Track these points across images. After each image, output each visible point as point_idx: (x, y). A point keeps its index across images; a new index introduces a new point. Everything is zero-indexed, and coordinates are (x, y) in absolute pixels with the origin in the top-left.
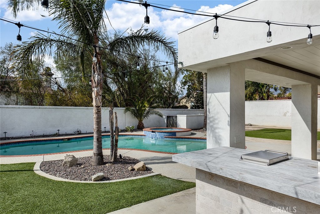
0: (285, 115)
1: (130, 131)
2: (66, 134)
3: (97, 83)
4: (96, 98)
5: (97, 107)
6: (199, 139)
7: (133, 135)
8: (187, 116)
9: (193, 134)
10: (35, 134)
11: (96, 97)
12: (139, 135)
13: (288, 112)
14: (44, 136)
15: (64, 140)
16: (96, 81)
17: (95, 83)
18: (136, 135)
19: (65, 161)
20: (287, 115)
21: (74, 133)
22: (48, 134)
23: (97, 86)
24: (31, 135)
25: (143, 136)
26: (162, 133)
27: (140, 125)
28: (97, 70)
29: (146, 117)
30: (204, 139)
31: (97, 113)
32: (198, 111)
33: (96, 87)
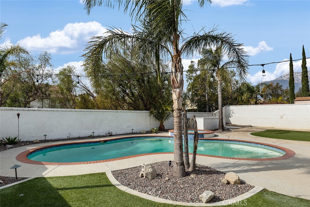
0: (282, 118)
1: (155, 133)
2: (99, 136)
3: (180, 84)
4: (178, 100)
5: (178, 110)
6: (225, 140)
7: (161, 137)
8: (204, 119)
9: (215, 136)
10: (72, 137)
11: (178, 98)
12: (166, 137)
13: (285, 115)
14: (79, 138)
15: (101, 142)
16: (179, 81)
17: (178, 83)
18: (164, 137)
19: (146, 172)
20: (284, 118)
21: (105, 135)
22: (83, 135)
23: (179, 86)
24: (68, 137)
25: (171, 137)
26: (191, 135)
27: (162, 127)
28: (179, 69)
29: (167, 120)
30: (233, 141)
31: (179, 117)
32: (205, 114)
33: (178, 88)
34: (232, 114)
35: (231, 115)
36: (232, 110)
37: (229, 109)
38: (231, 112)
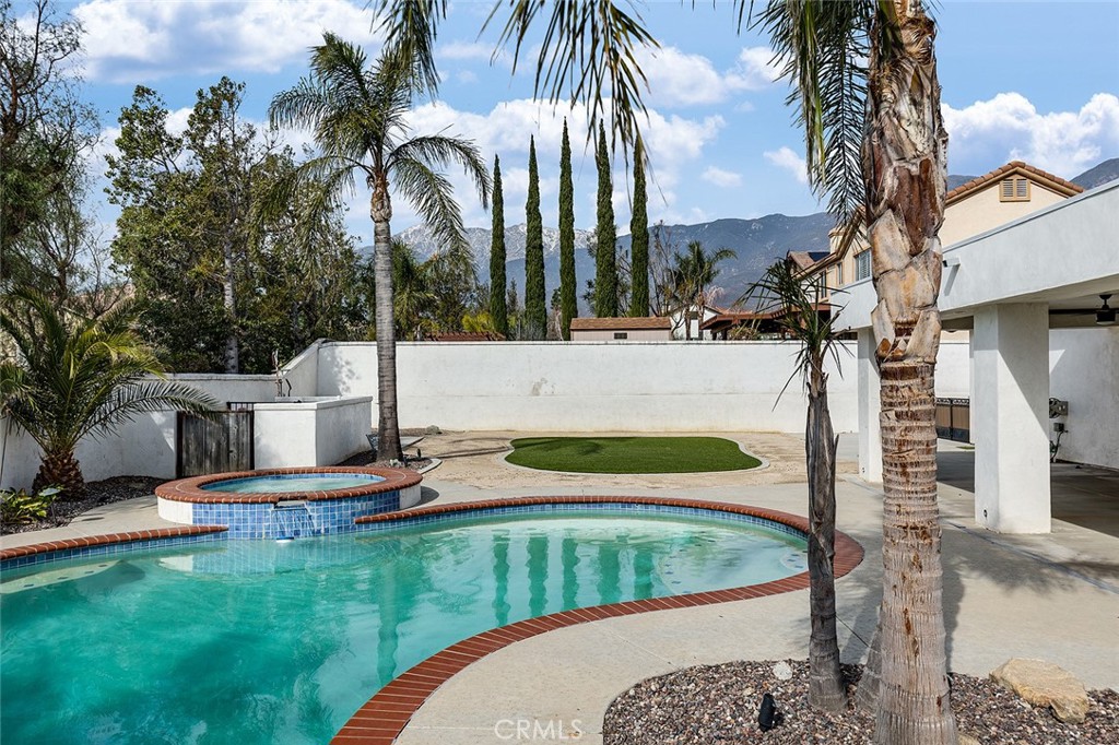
0: (536, 391)
8: (317, 409)
13: (546, 382)
20: (542, 391)
27: (64, 472)
34: (346, 379)
35: (341, 387)
36: (348, 363)
37: (334, 358)
38: (345, 369)
